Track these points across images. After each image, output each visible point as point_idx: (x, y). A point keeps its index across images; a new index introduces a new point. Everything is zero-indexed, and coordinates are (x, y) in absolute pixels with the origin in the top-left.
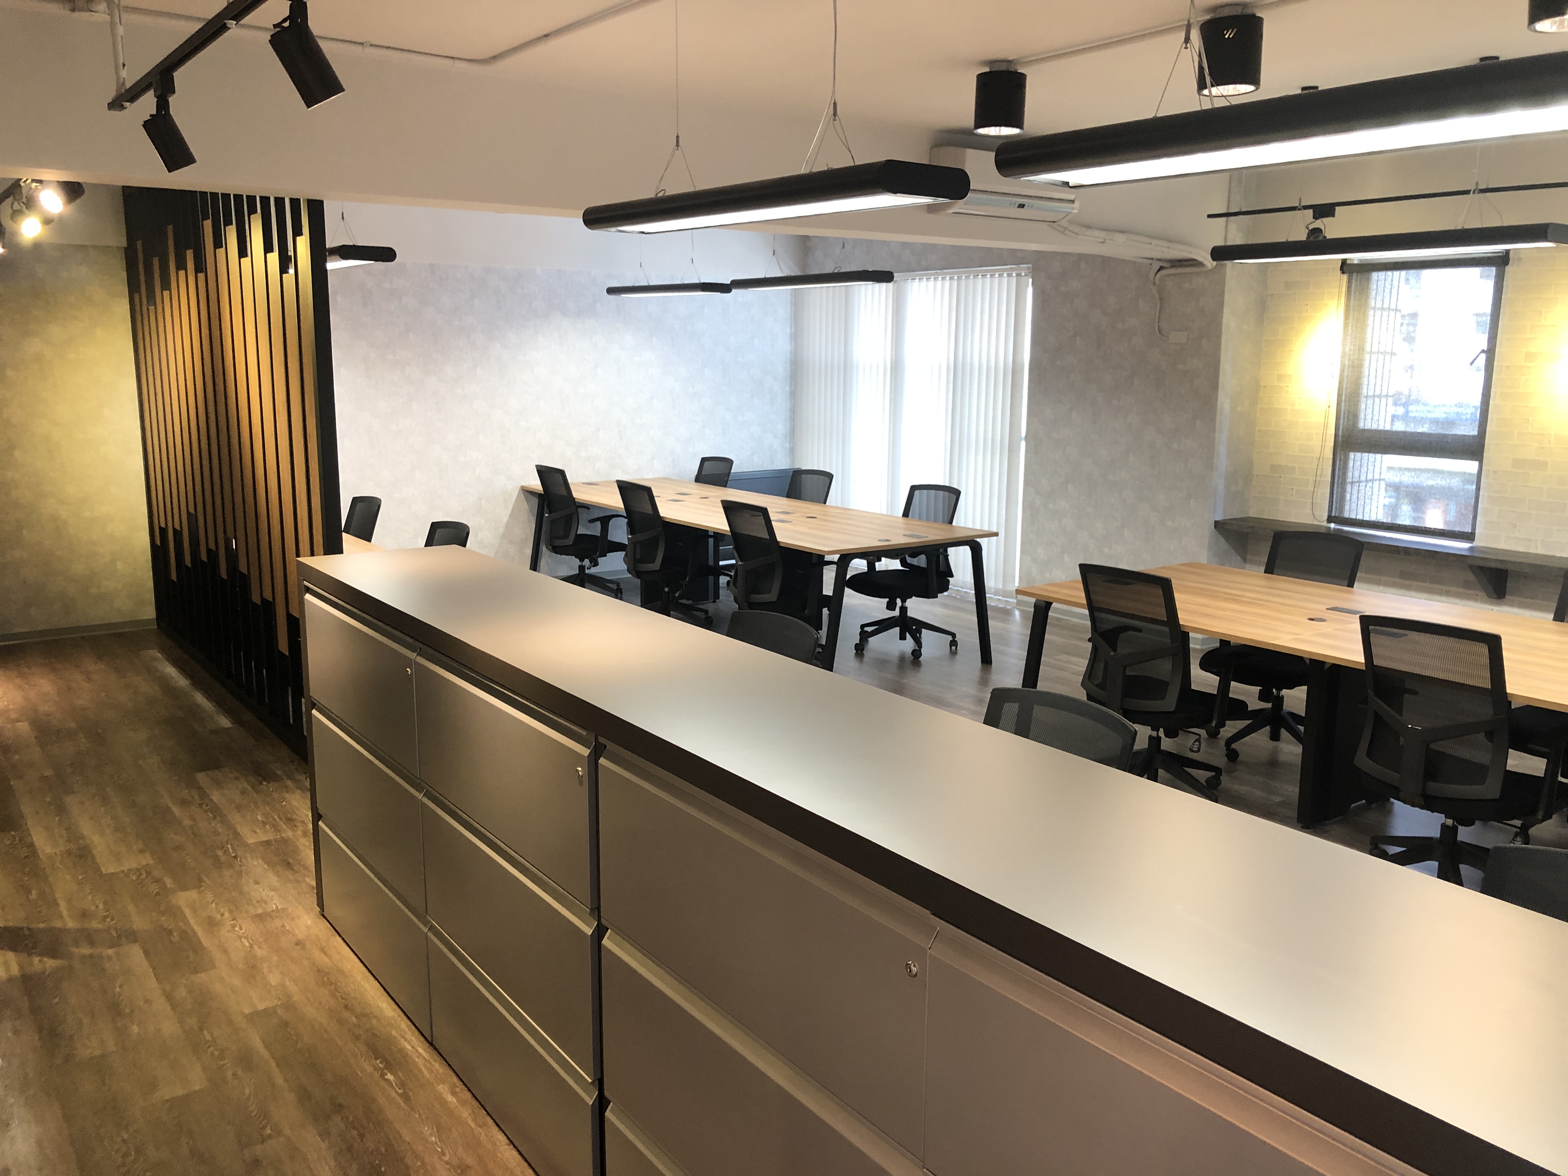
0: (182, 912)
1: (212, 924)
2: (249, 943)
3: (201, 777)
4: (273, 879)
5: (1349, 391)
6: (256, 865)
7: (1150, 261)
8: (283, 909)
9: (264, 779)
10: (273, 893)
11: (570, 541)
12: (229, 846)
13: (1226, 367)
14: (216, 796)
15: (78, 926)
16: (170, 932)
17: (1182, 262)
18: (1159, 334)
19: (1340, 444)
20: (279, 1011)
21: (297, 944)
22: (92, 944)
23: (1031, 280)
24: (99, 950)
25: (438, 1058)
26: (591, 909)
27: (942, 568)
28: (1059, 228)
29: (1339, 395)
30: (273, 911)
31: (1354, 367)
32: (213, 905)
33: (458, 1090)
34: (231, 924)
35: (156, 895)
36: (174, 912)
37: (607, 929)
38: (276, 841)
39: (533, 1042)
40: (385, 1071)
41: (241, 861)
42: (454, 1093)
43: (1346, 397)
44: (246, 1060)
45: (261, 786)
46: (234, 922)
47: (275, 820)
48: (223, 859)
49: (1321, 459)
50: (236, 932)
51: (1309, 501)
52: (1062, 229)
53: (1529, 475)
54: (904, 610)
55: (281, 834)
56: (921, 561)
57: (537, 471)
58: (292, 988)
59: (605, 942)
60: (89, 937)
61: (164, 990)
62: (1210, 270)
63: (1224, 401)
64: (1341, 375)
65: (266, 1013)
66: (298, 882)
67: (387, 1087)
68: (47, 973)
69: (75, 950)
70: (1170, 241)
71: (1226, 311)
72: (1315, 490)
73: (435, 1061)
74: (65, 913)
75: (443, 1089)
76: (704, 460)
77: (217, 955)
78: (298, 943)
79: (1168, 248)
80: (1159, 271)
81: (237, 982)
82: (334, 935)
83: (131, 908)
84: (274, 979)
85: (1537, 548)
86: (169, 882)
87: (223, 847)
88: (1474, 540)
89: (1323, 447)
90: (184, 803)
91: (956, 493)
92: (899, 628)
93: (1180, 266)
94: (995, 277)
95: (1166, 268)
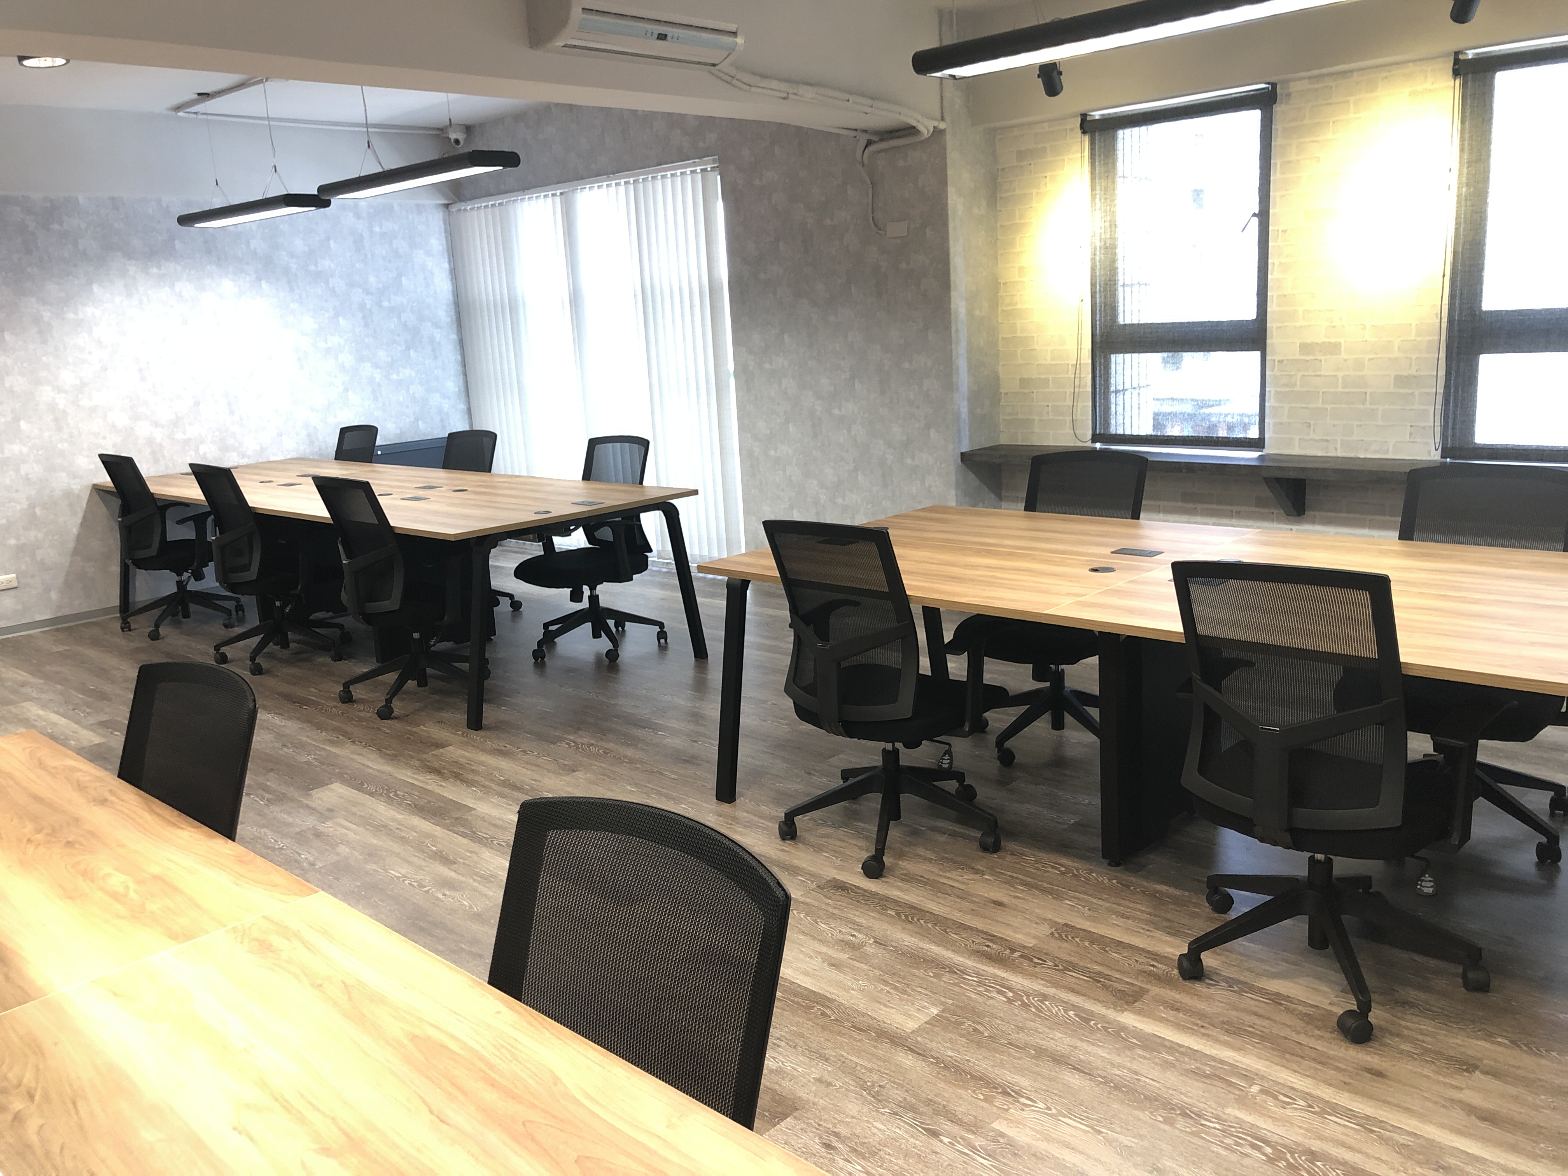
5: (1103, 279)
7: (852, 133)
11: (153, 551)
13: (957, 261)
17: (894, 132)
18: (874, 228)
19: (1098, 345)
23: (719, 177)
27: (639, 542)
28: (722, 75)
29: (1093, 285)
31: (1107, 248)
43: (1100, 286)
49: (1078, 366)
51: (1068, 419)
52: (728, 79)
53: (1321, 361)
54: (594, 599)
57: (102, 462)
62: (926, 139)
63: (959, 305)
64: (1093, 260)
70: (873, 97)
71: (951, 191)
72: (1075, 404)
76: (344, 431)
79: (871, 107)
80: (866, 147)
85: (1336, 449)
88: (1264, 448)
89: (1079, 350)
91: (644, 444)
92: (590, 623)
93: (891, 138)
94: (677, 176)
95: (875, 142)
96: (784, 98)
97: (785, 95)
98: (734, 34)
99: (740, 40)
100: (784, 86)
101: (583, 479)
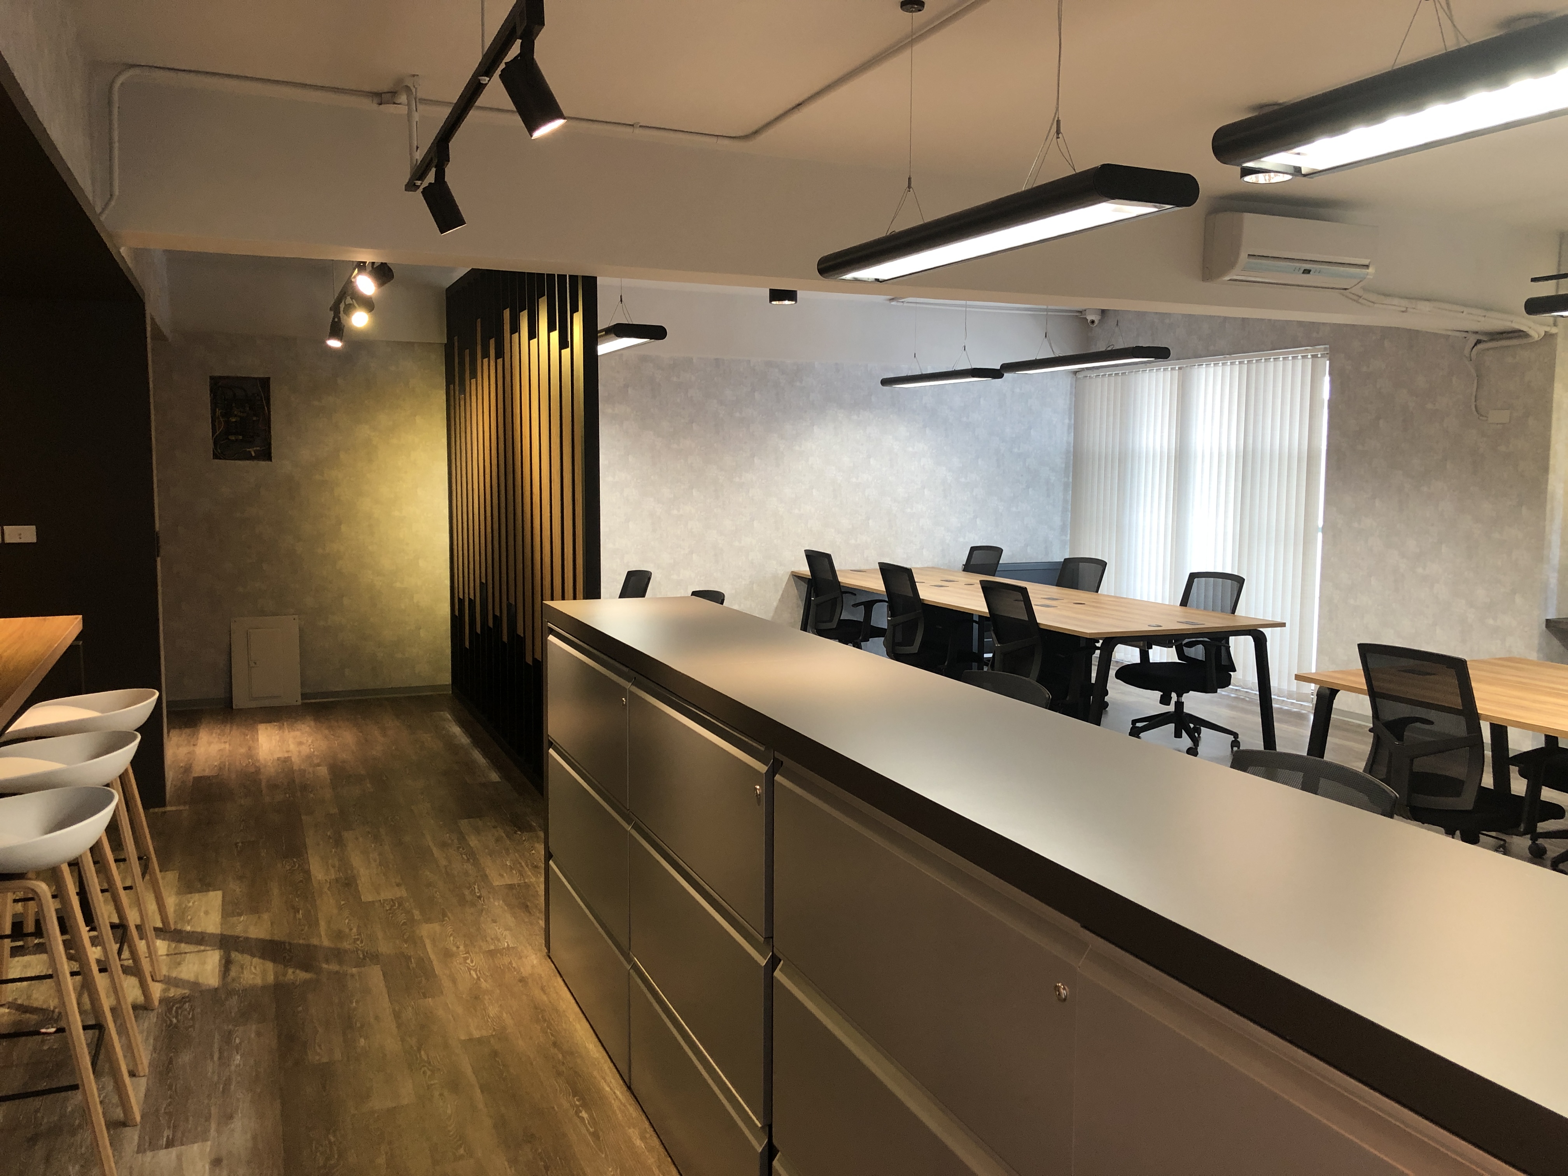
0: (423, 942)
1: (447, 955)
2: (477, 975)
3: (464, 824)
4: (510, 920)
6: (497, 905)
7: (1465, 335)
8: (513, 948)
9: (520, 829)
10: (507, 933)
11: (834, 625)
12: (476, 887)
14: (473, 841)
15: (332, 946)
16: (408, 958)
17: (1504, 335)
18: (1475, 413)
20: (492, 1041)
21: (520, 981)
22: (341, 963)
23: (1328, 362)
24: (345, 968)
25: (632, 1101)
26: (765, 938)
27: (1224, 662)
28: (1351, 296)
30: (503, 949)
32: (452, 938)
33: (648, 1136)
34: (463, 957)
35: (402, 925)
36: (415, 941)
37: (780, 961)
38: (519, 885)
39: (710, 1081)
40: (581, 1108)
41: (484, 901)
42: (643, 1138)
44: (455, 1085)
45: (515, 835)
46: (468, 955)
47: (522, 866)
48: (469, 897)
50: (467, 965)
52: (1356, 298)
54: (1179, 705)
55: (524, 880)
56: (1197, 652)
57: (806, 556)
58: (509, 1021)
59: (777, 974)
60: (338, 955)
61: (394, 1010)
62: (1537, 341)
65: (480, 1041)
66: (531, 924)
67: (579, 1124)
68: (298, 983)
69: (325, 966)
70: (1487, 309)
71: (1558, 386)
73: (630, 1105)
74: (323, 933)
75: (634, 1134)
76: (973, 549)
77: (446, 983)
78: (522, 980)
79: (1485, 316)
80: (1476, 344)
81: (460, 1010)
82: (555, 976)
83: (380, 935)
84: (493, 1011)
86: (417, 914)
87: (471, 887)
90: (444, 845)
91: (1239, 581)
92: (1174, 725)
93: (1501, 339)
94: (1289, 360)
95: (1484, 341)
96: (1403, 312)
97: (1404, 309)
98: (1367, 266)
99: (1371, 270)
100: (1405, 303)
101: (1181, 605)
